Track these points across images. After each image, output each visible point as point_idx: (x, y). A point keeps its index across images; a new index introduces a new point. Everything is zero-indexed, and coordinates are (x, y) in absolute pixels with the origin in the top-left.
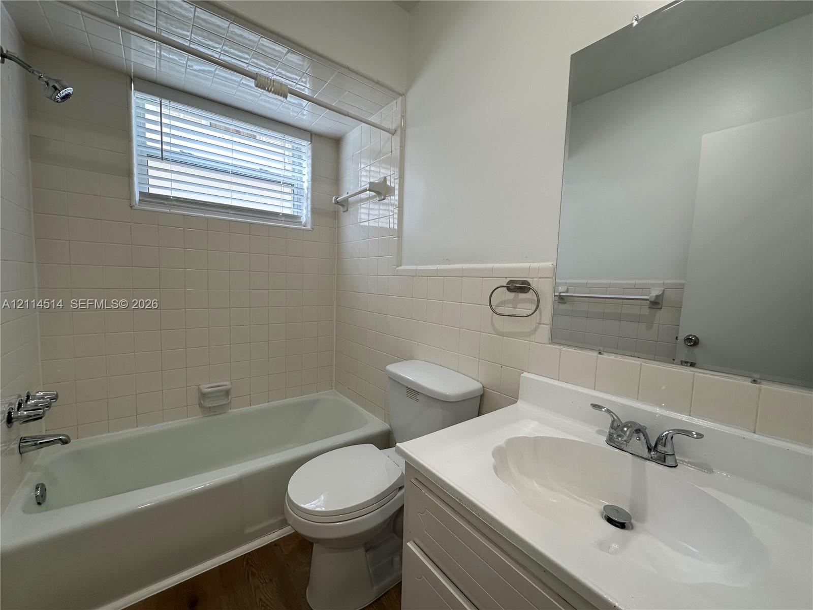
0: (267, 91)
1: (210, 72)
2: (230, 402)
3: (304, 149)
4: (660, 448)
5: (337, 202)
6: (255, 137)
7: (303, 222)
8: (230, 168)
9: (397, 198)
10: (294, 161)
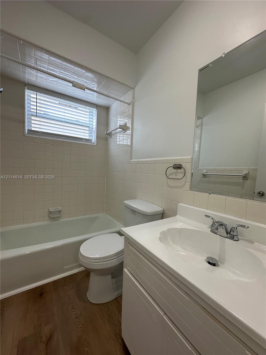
0: (77, 88)
1: (55, 81)
2: (61, 216)
3: (94, 112)
4: (232, 233)
5: (107, 134)
6: (77, 108)
7: (93, 142)
8: (64, 120)
9: (130, 132)
10: (90, 117)
